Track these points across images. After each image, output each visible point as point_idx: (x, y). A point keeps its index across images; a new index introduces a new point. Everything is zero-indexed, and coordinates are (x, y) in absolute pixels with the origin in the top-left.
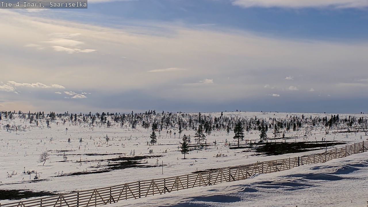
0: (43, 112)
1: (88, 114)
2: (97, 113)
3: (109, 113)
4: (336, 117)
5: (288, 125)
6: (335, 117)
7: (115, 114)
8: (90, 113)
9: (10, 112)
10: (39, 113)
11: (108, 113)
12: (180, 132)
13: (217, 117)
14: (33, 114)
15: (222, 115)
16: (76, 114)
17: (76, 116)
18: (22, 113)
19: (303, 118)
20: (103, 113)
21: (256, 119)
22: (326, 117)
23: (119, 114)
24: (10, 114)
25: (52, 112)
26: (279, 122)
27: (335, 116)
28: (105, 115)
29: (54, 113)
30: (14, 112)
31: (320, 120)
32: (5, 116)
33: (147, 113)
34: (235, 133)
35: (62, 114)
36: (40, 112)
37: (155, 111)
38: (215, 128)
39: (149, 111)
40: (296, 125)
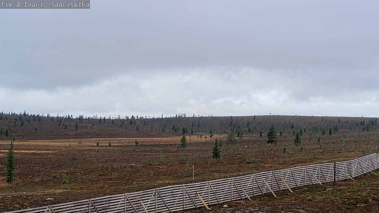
0: (72, 115)
1: (117, 118)
2: (126, 116)
3: (139, 117)
4: (374, 121)
5: (323, 129)
6: (372, 122)
7: (144, 118)
8: (119, 116)
9: (39, 115)
10: (67, 116)
11: (137, 116)
12: (211, 136)
13: (249, 121)
14: (62, 117)
15: (254, 118)
16: (104, 118)
17: (104, 119)
18: (50, 116)
19: (339, 122)
20: (132, 116)
21: (290, 123)
22: (364, 121)
23: (149, 117)
24: (39, 117)
25: (80, 115)
26: (314, 126)
27: (372, 120)
28: (134, 118)
29: (83, 116)
30: (42, 115)
31: (357, 125)
32: (34, 119)
33: (178, 116)
34: (268, 137)
35: (91, 117)
36: (69, 116)
37: (185, 114)
38: (248, 132)
39: (180, 114)
40: (332, 130)
